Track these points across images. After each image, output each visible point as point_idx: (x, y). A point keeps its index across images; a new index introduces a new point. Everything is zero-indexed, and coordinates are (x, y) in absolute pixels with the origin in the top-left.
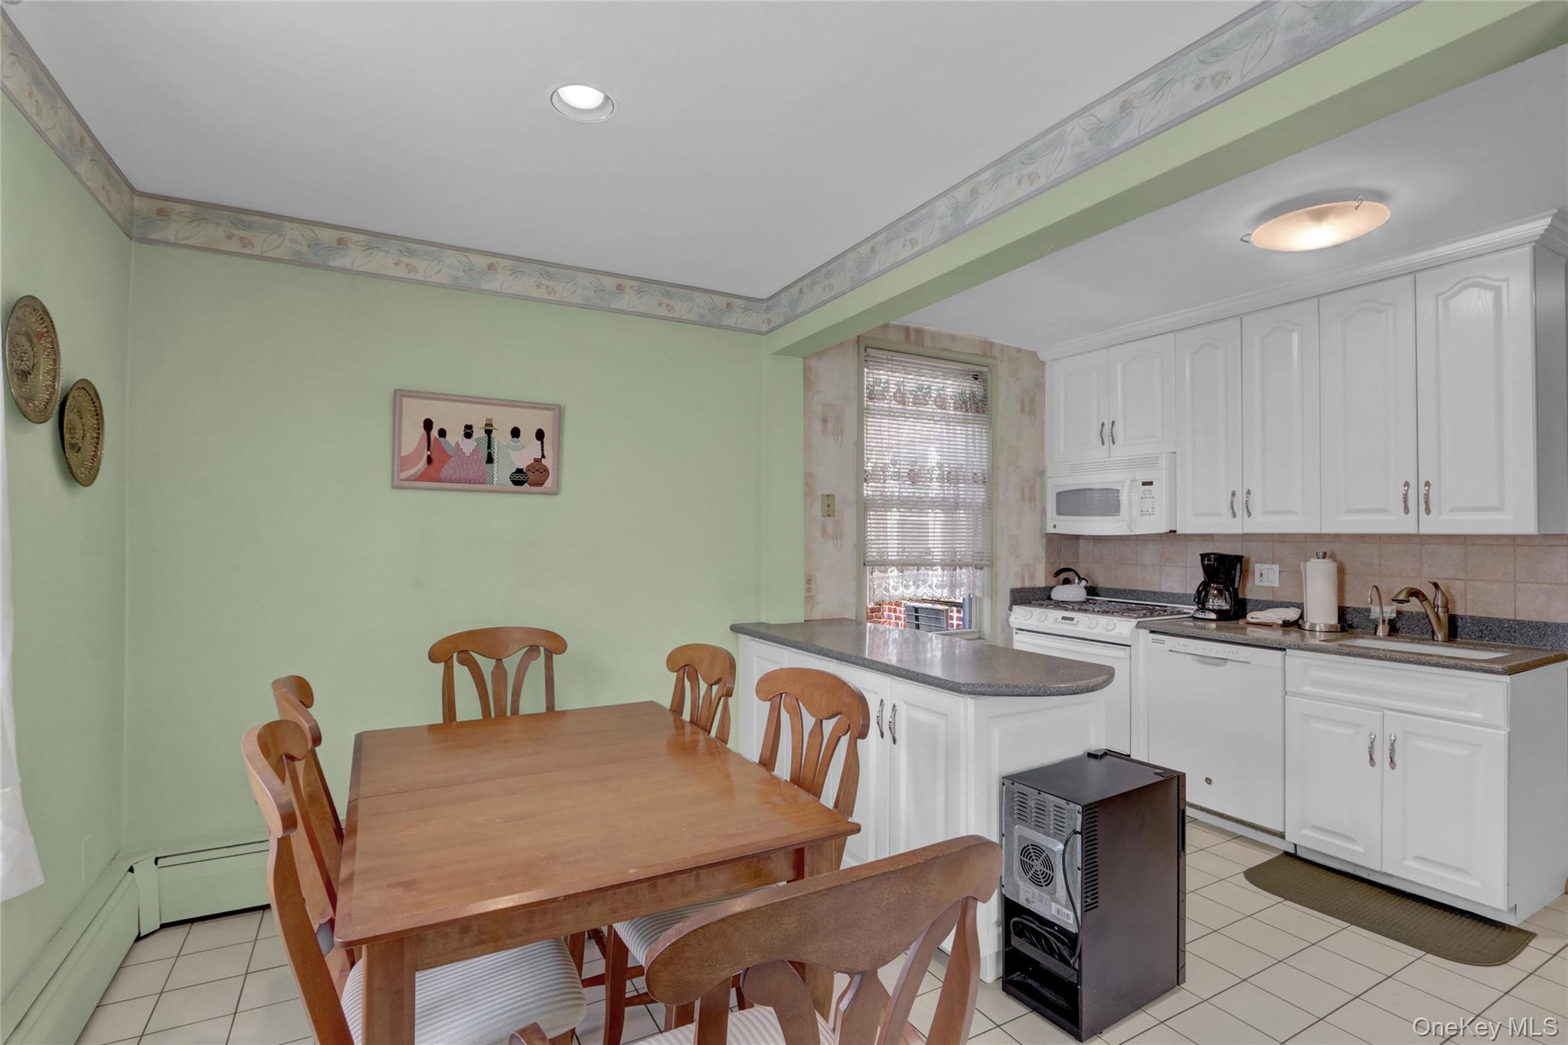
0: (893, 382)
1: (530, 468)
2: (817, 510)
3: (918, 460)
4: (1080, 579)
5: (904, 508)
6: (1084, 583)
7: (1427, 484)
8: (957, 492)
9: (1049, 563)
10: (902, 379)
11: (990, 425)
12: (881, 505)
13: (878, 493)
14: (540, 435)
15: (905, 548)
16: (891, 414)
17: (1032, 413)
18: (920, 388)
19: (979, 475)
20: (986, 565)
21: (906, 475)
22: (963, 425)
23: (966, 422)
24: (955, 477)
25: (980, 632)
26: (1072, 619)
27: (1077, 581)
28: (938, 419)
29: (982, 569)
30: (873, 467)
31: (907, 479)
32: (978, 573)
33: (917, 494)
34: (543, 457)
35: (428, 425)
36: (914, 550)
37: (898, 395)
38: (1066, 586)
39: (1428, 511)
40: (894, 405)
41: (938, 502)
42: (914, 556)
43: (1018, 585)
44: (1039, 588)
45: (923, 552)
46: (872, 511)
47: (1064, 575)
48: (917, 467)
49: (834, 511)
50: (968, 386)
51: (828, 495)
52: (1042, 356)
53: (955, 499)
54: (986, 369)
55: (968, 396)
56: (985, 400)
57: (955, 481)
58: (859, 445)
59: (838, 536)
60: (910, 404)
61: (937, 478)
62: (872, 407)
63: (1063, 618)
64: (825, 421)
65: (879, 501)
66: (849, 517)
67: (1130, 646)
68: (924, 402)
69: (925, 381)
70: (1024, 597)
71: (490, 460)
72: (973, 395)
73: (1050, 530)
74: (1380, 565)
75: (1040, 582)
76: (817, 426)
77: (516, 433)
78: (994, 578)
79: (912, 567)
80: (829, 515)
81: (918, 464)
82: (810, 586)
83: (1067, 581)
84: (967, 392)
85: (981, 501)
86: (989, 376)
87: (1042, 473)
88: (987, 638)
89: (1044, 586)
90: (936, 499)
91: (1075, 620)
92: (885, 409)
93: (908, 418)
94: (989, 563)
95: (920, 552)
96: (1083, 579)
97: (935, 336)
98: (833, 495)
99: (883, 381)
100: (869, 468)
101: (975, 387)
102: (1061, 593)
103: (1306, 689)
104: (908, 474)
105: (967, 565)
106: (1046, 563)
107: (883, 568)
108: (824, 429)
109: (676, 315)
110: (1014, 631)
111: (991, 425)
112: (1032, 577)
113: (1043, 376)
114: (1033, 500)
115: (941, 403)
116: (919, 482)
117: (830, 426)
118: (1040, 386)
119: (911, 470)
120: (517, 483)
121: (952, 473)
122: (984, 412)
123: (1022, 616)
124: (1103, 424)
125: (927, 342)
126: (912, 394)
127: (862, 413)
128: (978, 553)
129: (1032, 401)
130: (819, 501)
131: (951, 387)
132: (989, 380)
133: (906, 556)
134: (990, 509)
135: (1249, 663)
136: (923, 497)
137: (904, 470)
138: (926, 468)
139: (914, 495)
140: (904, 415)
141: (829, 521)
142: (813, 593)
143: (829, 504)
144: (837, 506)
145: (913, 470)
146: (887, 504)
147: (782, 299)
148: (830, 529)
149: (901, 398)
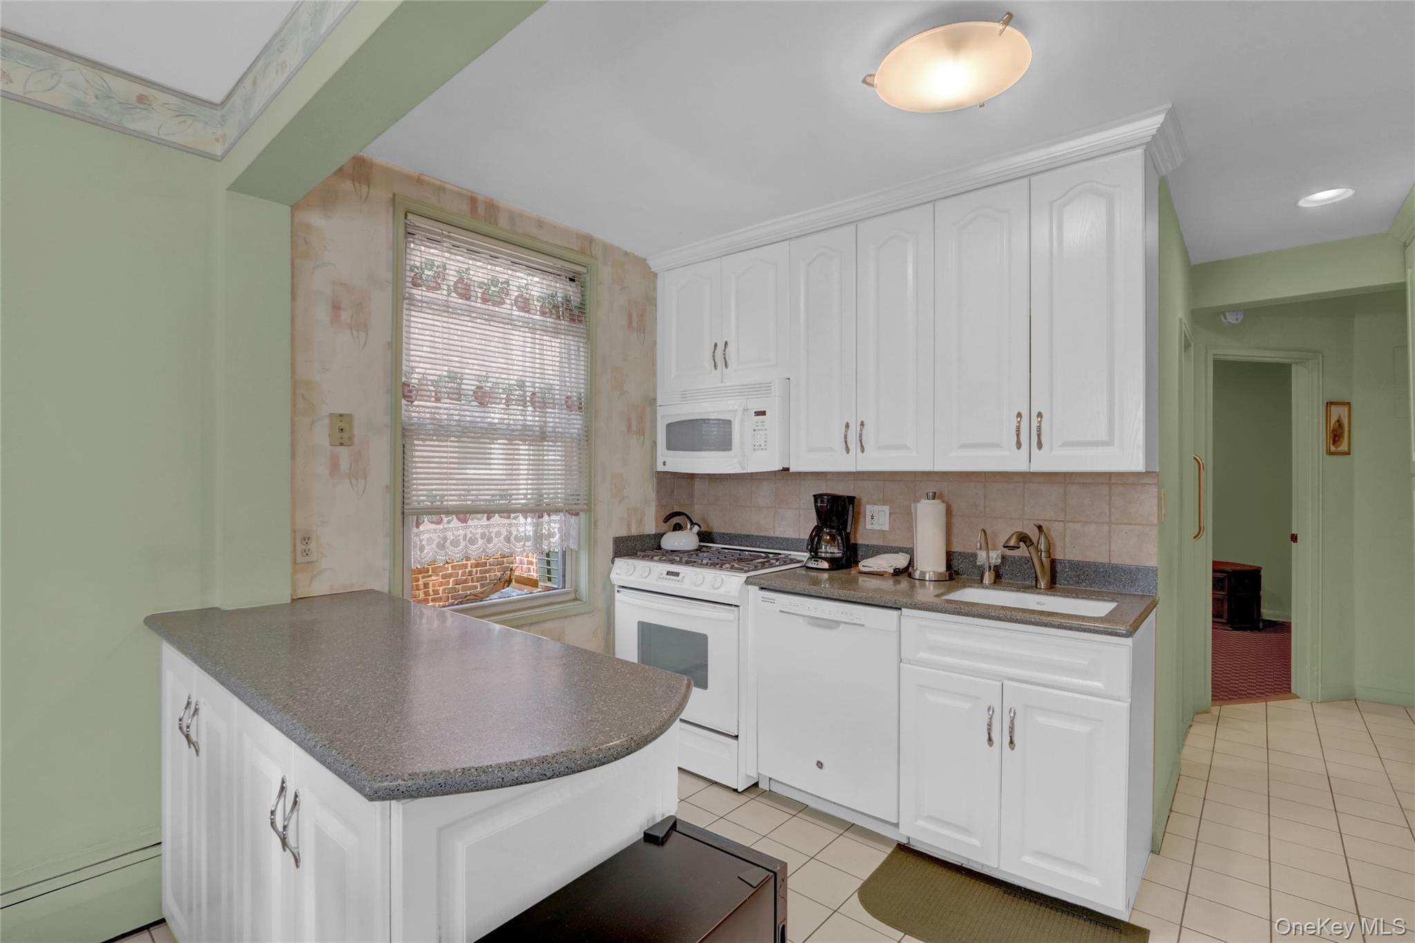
0: (453, 268)
2: (321, 435)
3: (490, 374)
4: (693, 524)
5: (468, 437)
6: (696, 529)
7: (1040, 415)
8: (544, 419)
9: (660, 506)
10: (466, 266)
11: (588, 339)
12: (431, 432)
13: (428, 415)
15: (469, 490)
16: (447, 309)
17: (642, 329)
18: (494, 282)
19: (575, 399)
20: (583, 510)
21: (471, 393)
22: (553, 334)
23: (556, 332)
24: (541, 400)
25: (576, 591)
26: (677, 574)
27: (689, 526)
28: (520, 324)
29: (577, 514)
30: (419, 380)
31: (473, 398)
32: (573, 520)
33: (487, 420)
36: (481, 492)
37: (460, 285)
38: (677, 532)
39: (1040, 446)
40: (455, 299)
41: (516, 430)
42: (483, 500)
43: (623, 533)
44: (649, 535)
45: (496, 495)
46: (418, 440)
47: (675, 520)
48: (490, 385)
49: (351, 438)
50: (561, 289)
51: (341, 415)
52: (654, 265)
53: (541, 427)
54: (584, 270)
55: (560, 299)
56: (582, 307)
57: (542, 405)
58: (396, 346)
59: (358, 472)
60: (479, 300)
61: (516, 400)
62: (419, 298)
63: (668, 573)
64: (336, 307)
65: (430, 427)
66: (379, 450)
67: (738, 606)
68: (499, 300)
69: (501, 272)
70: (629, 547)
72: (567, 300)
73: (660, 468)
74: (985, 507)
75: (650, 528)
76: (322, 312)
78: (593, 525)
79: (479, 516)
80: (342, 444)
81: (490, 379)
82: (308, 547)
83: (678, 527)
84: (559, 295)
85: (576, 431)
86: (588, 279)
87: (652, 402)
88: (584, 600)
89: (654, 533)
90: (515, 427)
91: (681, 576)
92: (440, 302)
93: (476, 318)
94: (585, 507)
95: (493, 495)
96: (696, 524)
97: (513, 216)
98: (350, 416)
99: (436, 263)
100: (413, 381)
101: (572, 290)
102: (673, 541)
103: (923, 655)
104: (474, 392)
105: (557, 511)
106: (657, 506)
107: (435, 518)
108: (335, 318)
110: (617, 589)
111: (589, 338)
112: (640, 522)
113: (655, 289)
114: (641, 432)
115: (524, 304)
116: (492, 403)
117: (345, 316)
118: (650, 301)
119: (478, 387)
121: (537, 395)
122: (580, 321)
123: (627, 571)
124: (716, 345)
125: (503, 222)
126: (481, 288)
127: (400, 302)
128: (573, 495)
129: (642, 316)
130: (327, 421)
131: (536, 285)
132: (588, 284)
133: (472, 501)
134: (587, 441)
135: (863, 625)
136: (495, 424)
137: (469, 385)
138: (501, 386)
139: (483, 420)
140: (470, 312)
141: (343, 452)
142: (313, 557)
143: (342, 428)
144: (356, 431)
145: (482, 388)
146: (441, 431)
147: (238, 99)
148: (344, 464)
149: (464, 291)
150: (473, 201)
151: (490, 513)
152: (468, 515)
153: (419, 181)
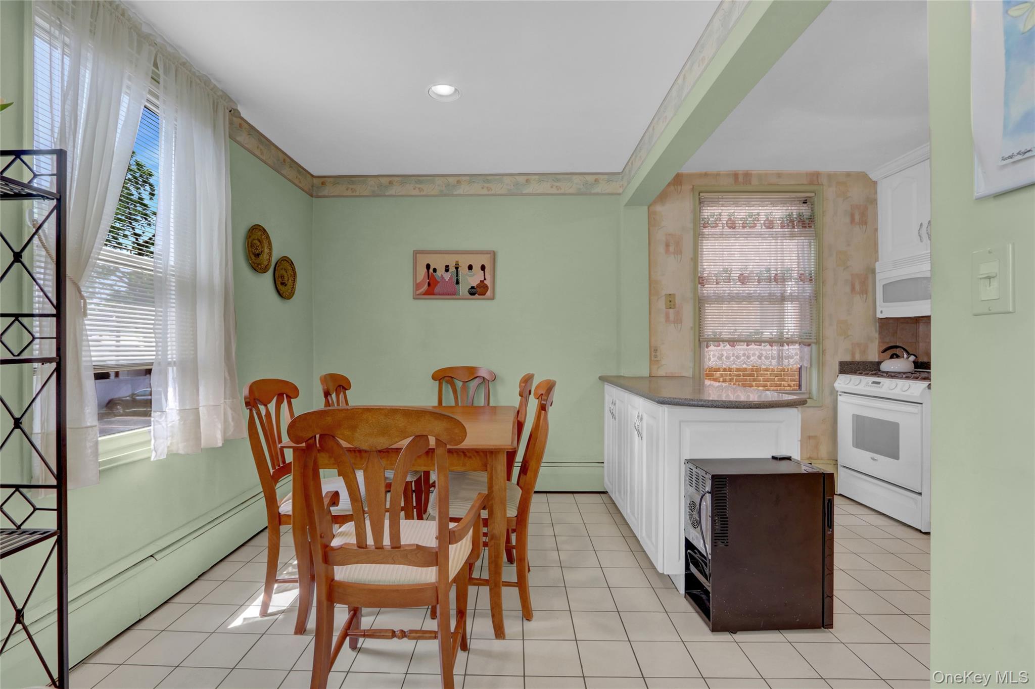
0: (725, 214)
1: (478, 286)
2: (661, 304)
3: (748, 267)
4: (909, 354)
5: (735, 302)
6: (912, 358)
8: (784, 289)
9: (882, 341)
10: (733, 211)
11: (816, 236)
12: (714, 300)
13: (712, 292)
14: (483, 268)
15: (736, 330)
16: (722, 236)
17: (864, 222)
18: (751, 216)
19: (807, 275)
20: (814, 343)
21: (737, 278)
22: (790, 238)
23: (792, 236)
24: (782, 277)
25: (810, 393)
26: (879, 383)
27: (905, 356)
28: (767, 236)
29: (809, 345)
30: (708, 274)
31: (738, 281)
32: (806, 349)
33: (747, 292)
34: (485, 279)
35: (428, 266)
36: (743, 331)
37: (729, 222)
38: (894, 360)
40: (726, 230)
41: (766, 296)
42: (744, 335)
43: (848, 358)
44: (871, 362)
45: (752, 332)
46: (708, 304)
47: (892, 351)
48: (748, 272)
49: (674, 305)
50: (795, 210)
51: (670, 295)
52: (873, 176)
53: (782, 294)
54: (813, 194)
55: (795, 216)
56: (812, 219)
57: (782, 280)
58: (695, 259)
59: (678, 320)
60: (741, 228)
61: (765, 279)
62: (707, 233)
64: (667, 245)
65: (713, 297)
66: (688, 311)
67: (922, 404)
68: (753, 225)
69: (755, 210)
70: (848, 368)
71: (458, 283)
72: (800, 215)
73: (879, 315)
75: (873, 355)
76: (661, 249)
77: (470, 267)
78: (822, 353)
79: (742, 343)
80: (670, 308)
81: (748, 269)
82: (657, 354)
83: (895, 356)
84: (794, 213)
85: (808, 294)
86: (816, 199)
87: (873, 271)
88: (815, 399)
89: (877, 361)
90: (765, 295)
91: (881, 384)
92: (718, 233)
93: (739, 237)
94: (815, 341)
96: (911, 355)
97: (761, 176)
98: (674, 295)
99: (716, 214)
100: (705, 275)
101: (805, 210)
102: (889, 365)
104: (739, 277)
105: (796, 342)
106: (879, 343)
107: (716, 344)
108: (667, 250)
109: (562, 191)
110: (839, 393)
111: (818, 237)
112: (864, 352)
113: (876, 193)
114: (864, 291)
115: (770, 224)
116: (749, 282)
117: (672, 249)
118: (872, 201)
119: (741, 275)
120: (472, 294)
121: (779, 275)
122: (810, 227)
123: (844, 382)
124: (921, 225)
125: (755, 181)
126: (742, 221)
127: (698, 236)
128: (806, 333)
129: (863, 214)
130: (664, 297)
131: (779, 212)
132: (816, 203)
133: (738, 335)
134: (816, 300)
136: (752, 293)
137: (735, 275)
138: (755, 272)
139: (744, 292)
140: (735, 236)
141: (671, 311)
142: (658, 359)
143: (671, 301)
144: (677, 301)
145: (743, 275)
146: (720, 299)
147: (627, 170)
148: (672, 317)
149: (732, 225)
150: (736, 175)
151: (748, 342)
152: (736, 343)
153: (706, 175)
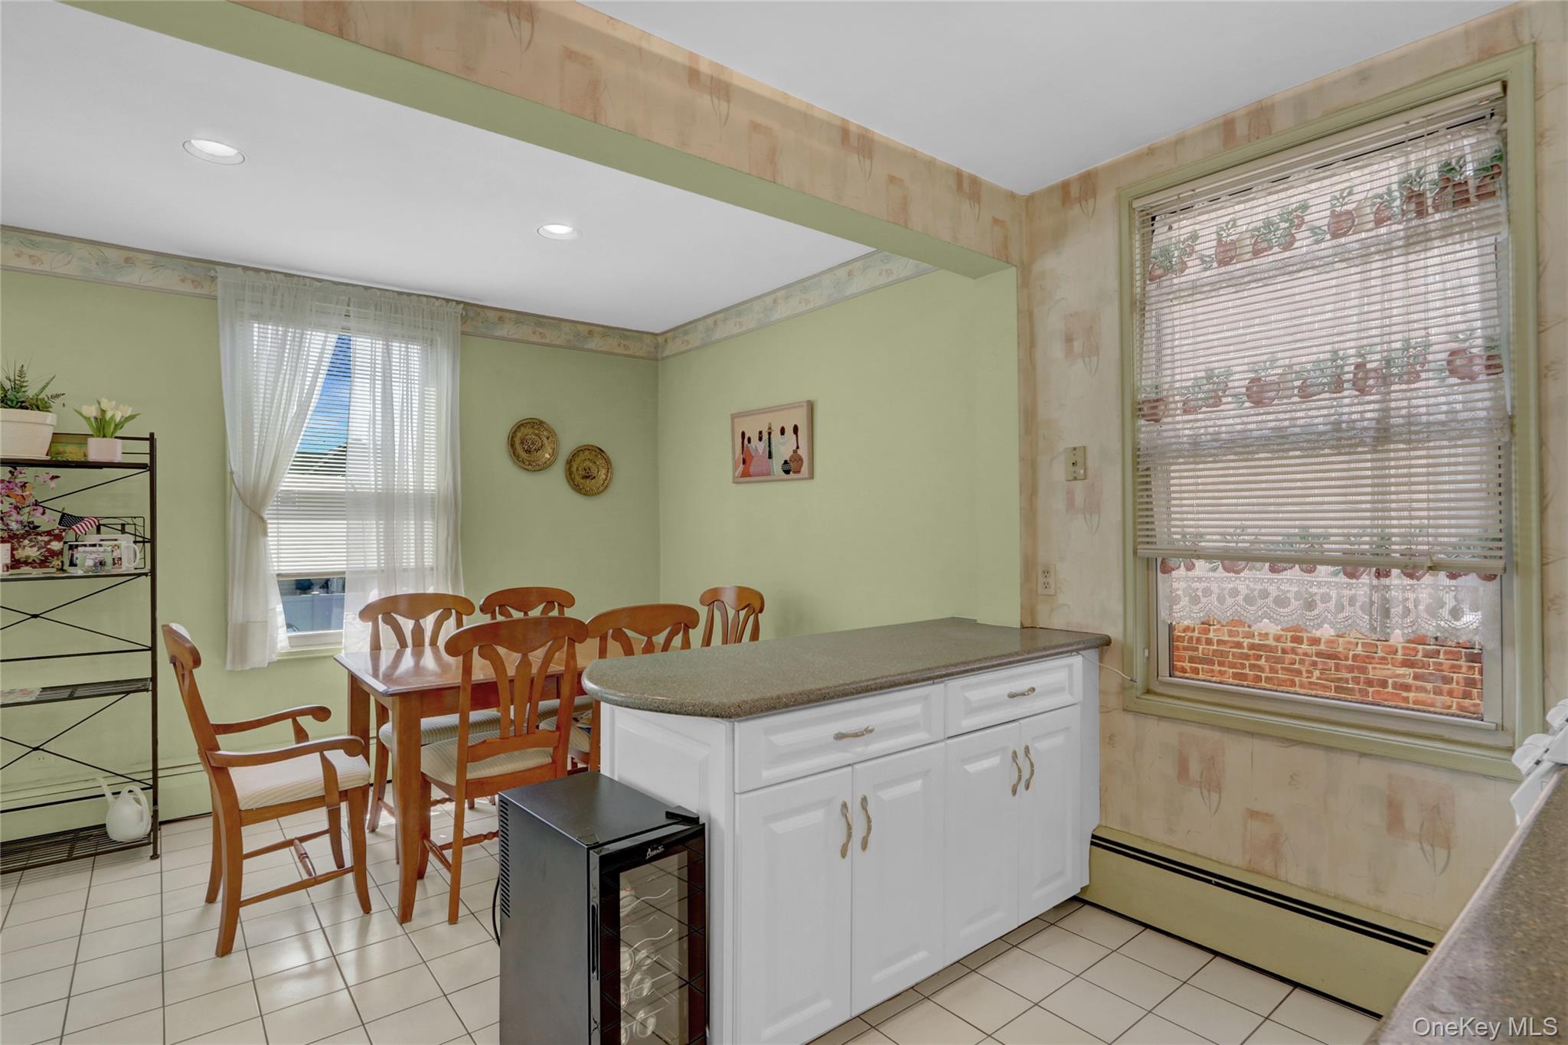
0: (1209, 230)
1: (791, 457)
2: (1057, 471)
5: (1236, 454)
8: (1384, 405)
10: (1230, 217)
12: (1177, 454)
14: (796, 430)
15: (1244, 528)
16: (1196, 289)
18: (1281, 215)
21: (1244, 390)
22: (1412, 249)
24: (1379, 373)
29: (1494, 577)
30: (1169, 390)
31: (1245, 397)
32: (1487, 588)
33: (1269, 424)
34: (798, 447)
35: (743, 434)
36: (1263, 531)
41: (1325, 432)
42: (1264, 542)
48: (1280, 371)
49: (1085, 471)
51: (1075, 449)
53: (1378, 420)
54: (1498, 88)
55: (1429, 178)
56: (1495, 166)
57: (1381, 381)
59: (1093, 507)
60: (1247, 257)
61: (1325, 384)
64: (1069, 340)
65: (1183, 446)
66: (1112, 482)
68: (1286, 240)
69: (1291, 197)
71: (770, 456)
72: (1447, 170)
76: (1057, 351)
77: (783, 431)
79: (1258, 565)
80: (1075, 479)
81: (1276, 364)
82: (1047, 580)
84: (1427, 170)
90: (1322, 428)
92: (1192, 285)
93: (1241, 285)
95: (1288, 535)
97: (1300, 102)
98: (1084, 448)
99: (1183, 238)
100: (1161, 394)
104: (1248, 389)
105: (1436, 568)
107: (1190, 562)
108: (1069, 353)
115: (1341, 225)
116: (1279, 398)
117: (1077, 345)
119: (1252, 380)
120: (787, 472)
121: (1370, 366)
122: (1487, 197)
125: (1284, 121)
126: (1253, 237)
128: (1483, 541)
130: (1063, 455)
131: (1375, 179)
132: (1517, 109)
133: (1247, 542)
136: (1287, 427)
137: (1239, 382)
138: (1292, 368)
140: (1236, 283)
141: (1079, 484)
142: (1052, 591)
143: (1077, 460)
144: (1090, 463)
145: (1259, 379)
146: (1196, 450)
148: (1079, 498)
149: (1226, 253)
150: (1228, 126)
151: (1277, 564)
152: (1241, 563)
